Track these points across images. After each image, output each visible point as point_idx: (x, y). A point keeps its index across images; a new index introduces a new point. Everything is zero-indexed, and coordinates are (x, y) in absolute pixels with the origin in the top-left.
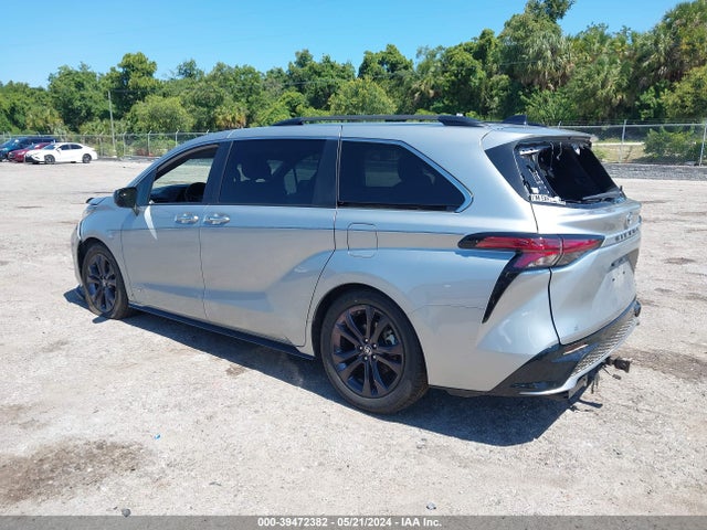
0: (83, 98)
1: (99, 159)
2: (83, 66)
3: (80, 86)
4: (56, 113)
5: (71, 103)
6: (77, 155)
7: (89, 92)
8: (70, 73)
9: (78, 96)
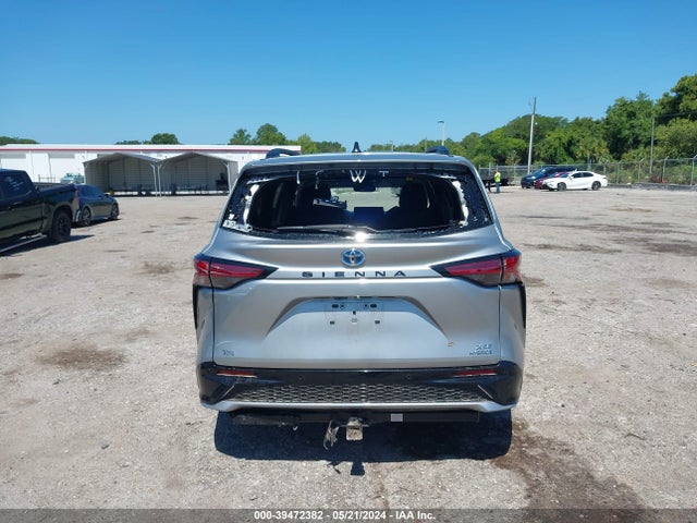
0: (632, 127)
1: (609, 186)
2: (642, 95)
3: (632, 115)
4: (605, 144)
5: (619, 132)
6: (587, 182)
7: (641, 120)
8: (625, 104)
9: (628, 125)
